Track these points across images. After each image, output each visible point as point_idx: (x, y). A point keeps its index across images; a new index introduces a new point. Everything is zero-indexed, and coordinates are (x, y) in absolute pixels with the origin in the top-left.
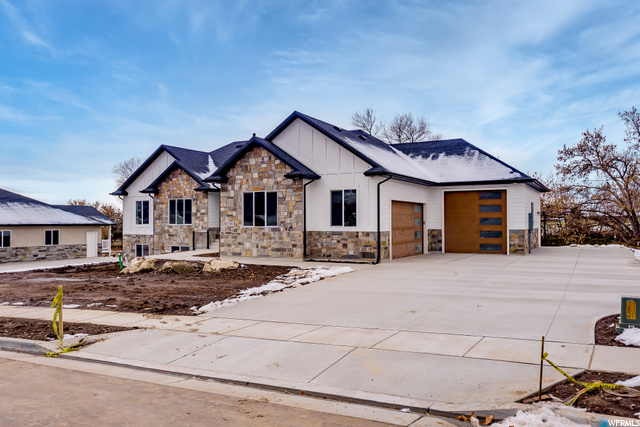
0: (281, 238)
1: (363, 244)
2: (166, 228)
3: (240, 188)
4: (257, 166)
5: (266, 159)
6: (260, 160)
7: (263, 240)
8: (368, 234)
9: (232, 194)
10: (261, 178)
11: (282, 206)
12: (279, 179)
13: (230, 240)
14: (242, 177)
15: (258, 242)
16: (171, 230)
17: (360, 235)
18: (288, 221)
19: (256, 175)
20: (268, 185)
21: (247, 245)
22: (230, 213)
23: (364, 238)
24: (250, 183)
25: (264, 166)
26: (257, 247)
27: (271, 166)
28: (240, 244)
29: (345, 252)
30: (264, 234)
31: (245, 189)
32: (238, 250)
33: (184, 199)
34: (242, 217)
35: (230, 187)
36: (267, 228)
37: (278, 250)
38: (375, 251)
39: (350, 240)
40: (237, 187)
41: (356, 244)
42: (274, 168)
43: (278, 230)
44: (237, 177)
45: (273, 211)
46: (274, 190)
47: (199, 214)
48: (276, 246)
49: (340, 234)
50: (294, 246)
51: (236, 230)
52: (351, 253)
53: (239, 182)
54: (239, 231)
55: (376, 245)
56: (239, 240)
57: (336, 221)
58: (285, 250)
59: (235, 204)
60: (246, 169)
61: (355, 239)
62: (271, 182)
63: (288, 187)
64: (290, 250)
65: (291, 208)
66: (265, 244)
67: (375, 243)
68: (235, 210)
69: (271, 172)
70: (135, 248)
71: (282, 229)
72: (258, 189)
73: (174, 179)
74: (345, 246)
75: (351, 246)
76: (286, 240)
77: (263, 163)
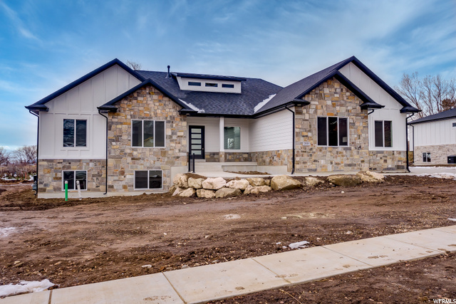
0: (352, 156)
1: (397, 159)
2: (128, 151)
3: (316, 112)
4: (331, 95)
5: (338, 90)
6: (333, 90)
7: (336, 157)
8: (400, 153)
9: (307, 117)
10: (334, 105)
11: (353, 130)
12: (349, 108)
13: (306, 157)
14: (317, 103)
15: (332, 159)
16: (135, 153)
17: (395, 153)
18: (358, 142)
19: (329, 103)
20: (340, 112)
21: (322, 162)
22: (305, 134)
23: (397, 155)
24: (325, 109)
25: (337, 96)
26: (332, 163)
27: (343, 97)
28: (315, 161)
29: (386, 166)
30: (337, 152)
31: (320, 114)
32: (313, 167)
33: (154, 120)
34: (316, 138)
35: (304, 111)
36: (340, 148)
37: (350, 165)
38: (405, 164)
39: (389, 157)
40: (311, 111)
41: (393, 159)
42: (345, 98)
43: (350, 149)
44: (312, 103)
45: (344, 134)
46: (345, 117)
47: (174, 137)
48: (349, 162)
49: (382, 152)
50: (363, 161)
51: (311, 149)
52: (390, 166)
53: (314, 107)
54: (314, 150)
55: (405, 160)
56: (313, 158)
57: (378, 143)
58: (355, 165)
59: (310, 126)
60: (321, 97)
61: (391, 157)
62: (343, 109)
63: (357, 115)
64: (359, 165)
65: (360, 131)
66: (338, 160)
67: (404, 159)
68: (310, 131)
69: (342, 101)
70: (61, 175)
71: (353, 148)
72: (332, 114)
73: (139, 99)
74: (385, 161)
75: (389, 161)
76: (356, 157)
77: (336, 93)
